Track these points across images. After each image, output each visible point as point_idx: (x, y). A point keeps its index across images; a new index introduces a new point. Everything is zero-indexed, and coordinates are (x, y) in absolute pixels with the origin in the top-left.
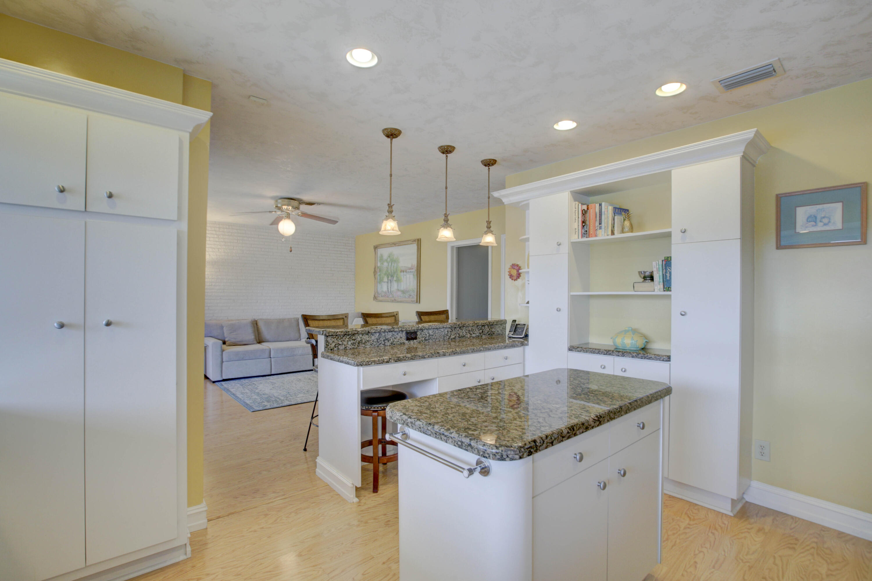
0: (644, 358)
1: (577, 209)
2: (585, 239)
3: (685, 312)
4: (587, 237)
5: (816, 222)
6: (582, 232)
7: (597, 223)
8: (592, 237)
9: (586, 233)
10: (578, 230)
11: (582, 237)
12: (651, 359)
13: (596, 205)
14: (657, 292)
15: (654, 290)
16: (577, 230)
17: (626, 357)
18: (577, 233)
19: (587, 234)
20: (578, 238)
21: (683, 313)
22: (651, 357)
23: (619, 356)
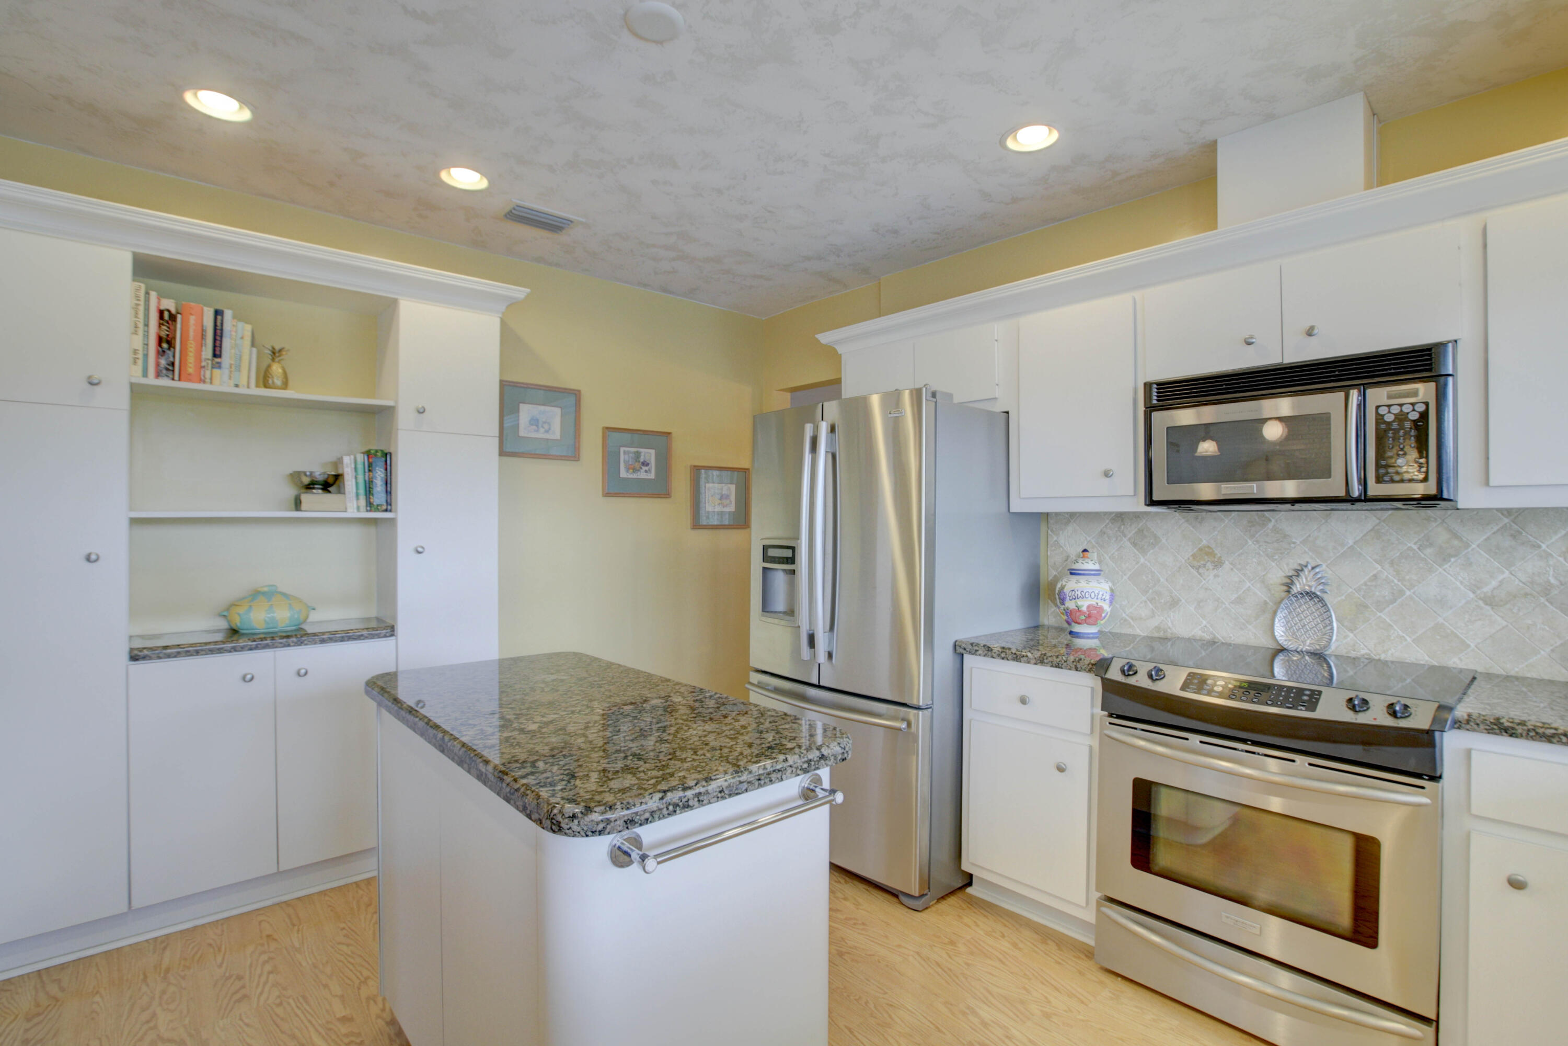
0: (346, 639)
1: (142, 303)
2: (165, 382)
3: (423, 548)
4: (173, 379)
5: (537, 426)
6: (158, 364)
7: (208, 352)
8: (190, 380)
9: (171, 368)
10: (146, 356)
11: (158, 375)
12: (362, 638)
13: (206, 309)
14: (352, 513)
15: (346, 508)
16: (140, 356)
17: (306, 644)
18: (140, 362)
19: (173, 371)
20: (145, 374)
21: (420, 550)
22: (362, 635)
23: (289, 646)
